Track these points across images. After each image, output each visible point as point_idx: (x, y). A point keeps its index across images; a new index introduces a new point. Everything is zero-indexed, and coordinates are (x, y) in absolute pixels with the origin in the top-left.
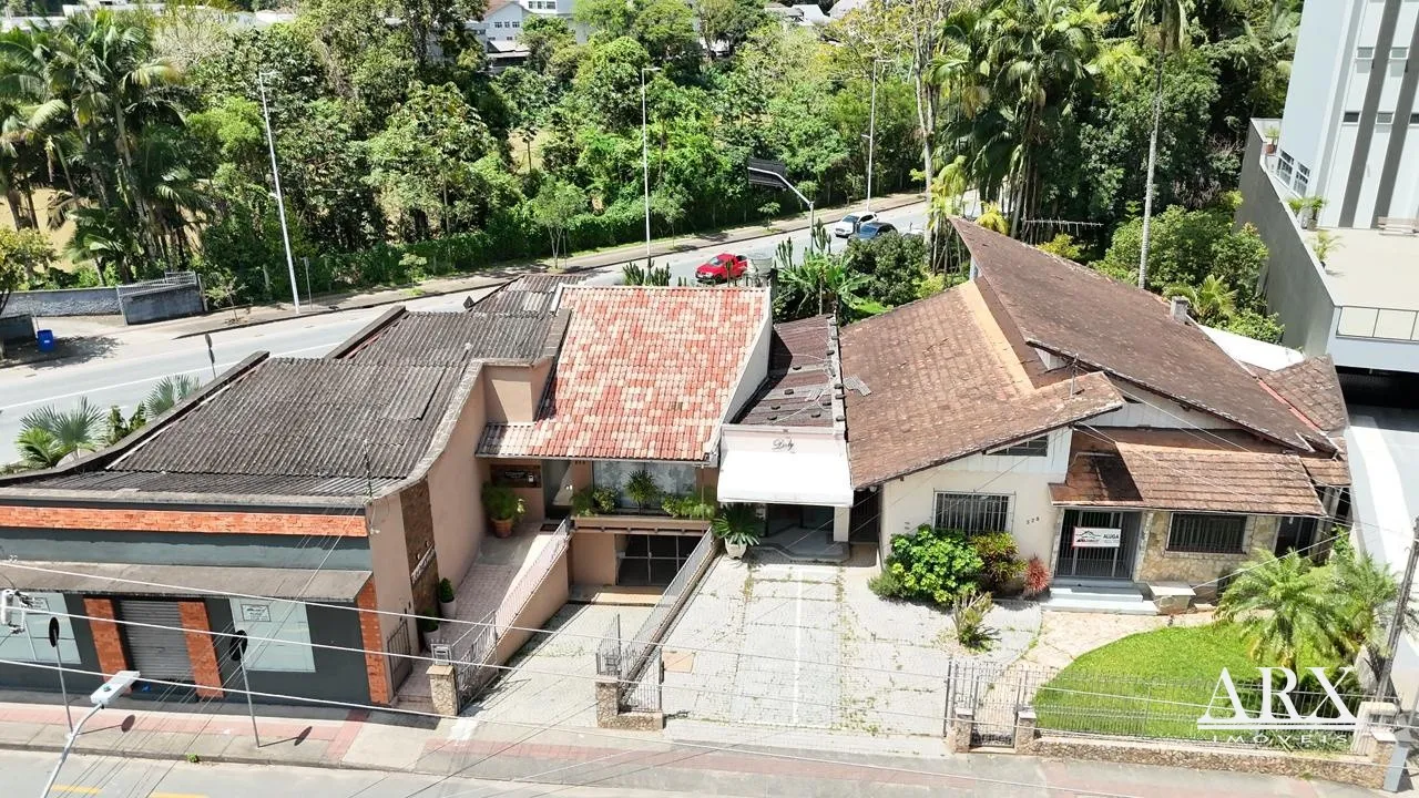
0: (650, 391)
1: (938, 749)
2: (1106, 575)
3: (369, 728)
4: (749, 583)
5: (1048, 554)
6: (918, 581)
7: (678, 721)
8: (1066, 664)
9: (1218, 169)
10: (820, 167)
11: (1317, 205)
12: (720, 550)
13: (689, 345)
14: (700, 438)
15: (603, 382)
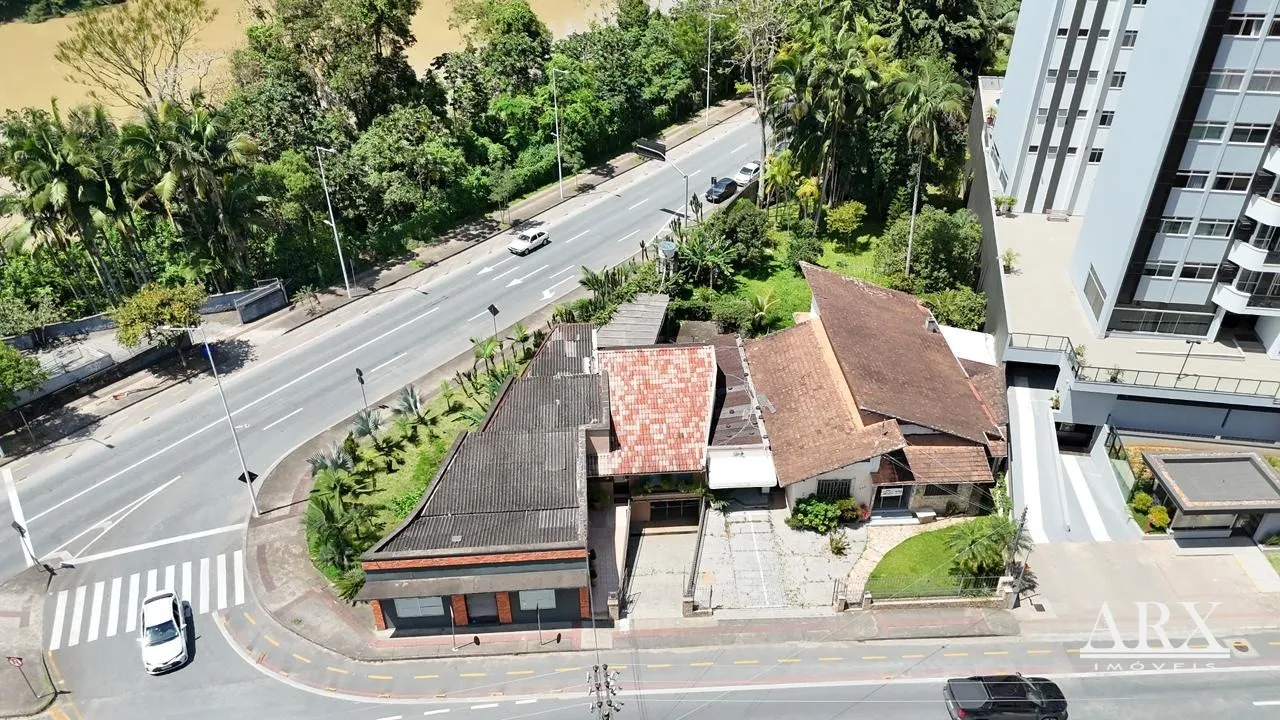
0: (664, 426)
1: (830, 612)
2: (896, 507)
3: (584, 631)
4: (727, 525)
5: (869, 500)
6: (811, 522)
7: (717, 611)
8: (881, 559)
9: (955, 141)
10: (671, 95)
11: (1012, 202)
12: (708, 506)
13: (678, 391)
14: (698, 456)
15: (638, 422)
